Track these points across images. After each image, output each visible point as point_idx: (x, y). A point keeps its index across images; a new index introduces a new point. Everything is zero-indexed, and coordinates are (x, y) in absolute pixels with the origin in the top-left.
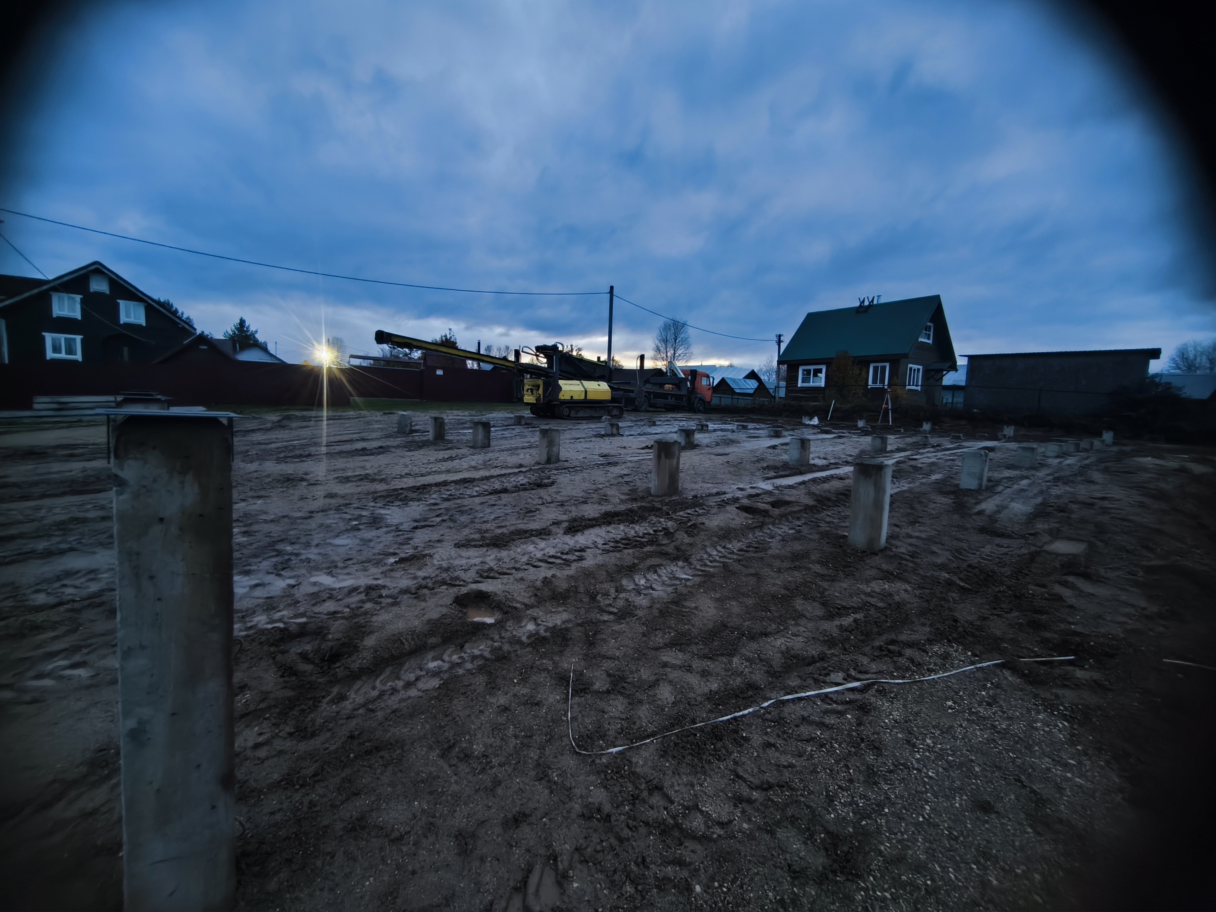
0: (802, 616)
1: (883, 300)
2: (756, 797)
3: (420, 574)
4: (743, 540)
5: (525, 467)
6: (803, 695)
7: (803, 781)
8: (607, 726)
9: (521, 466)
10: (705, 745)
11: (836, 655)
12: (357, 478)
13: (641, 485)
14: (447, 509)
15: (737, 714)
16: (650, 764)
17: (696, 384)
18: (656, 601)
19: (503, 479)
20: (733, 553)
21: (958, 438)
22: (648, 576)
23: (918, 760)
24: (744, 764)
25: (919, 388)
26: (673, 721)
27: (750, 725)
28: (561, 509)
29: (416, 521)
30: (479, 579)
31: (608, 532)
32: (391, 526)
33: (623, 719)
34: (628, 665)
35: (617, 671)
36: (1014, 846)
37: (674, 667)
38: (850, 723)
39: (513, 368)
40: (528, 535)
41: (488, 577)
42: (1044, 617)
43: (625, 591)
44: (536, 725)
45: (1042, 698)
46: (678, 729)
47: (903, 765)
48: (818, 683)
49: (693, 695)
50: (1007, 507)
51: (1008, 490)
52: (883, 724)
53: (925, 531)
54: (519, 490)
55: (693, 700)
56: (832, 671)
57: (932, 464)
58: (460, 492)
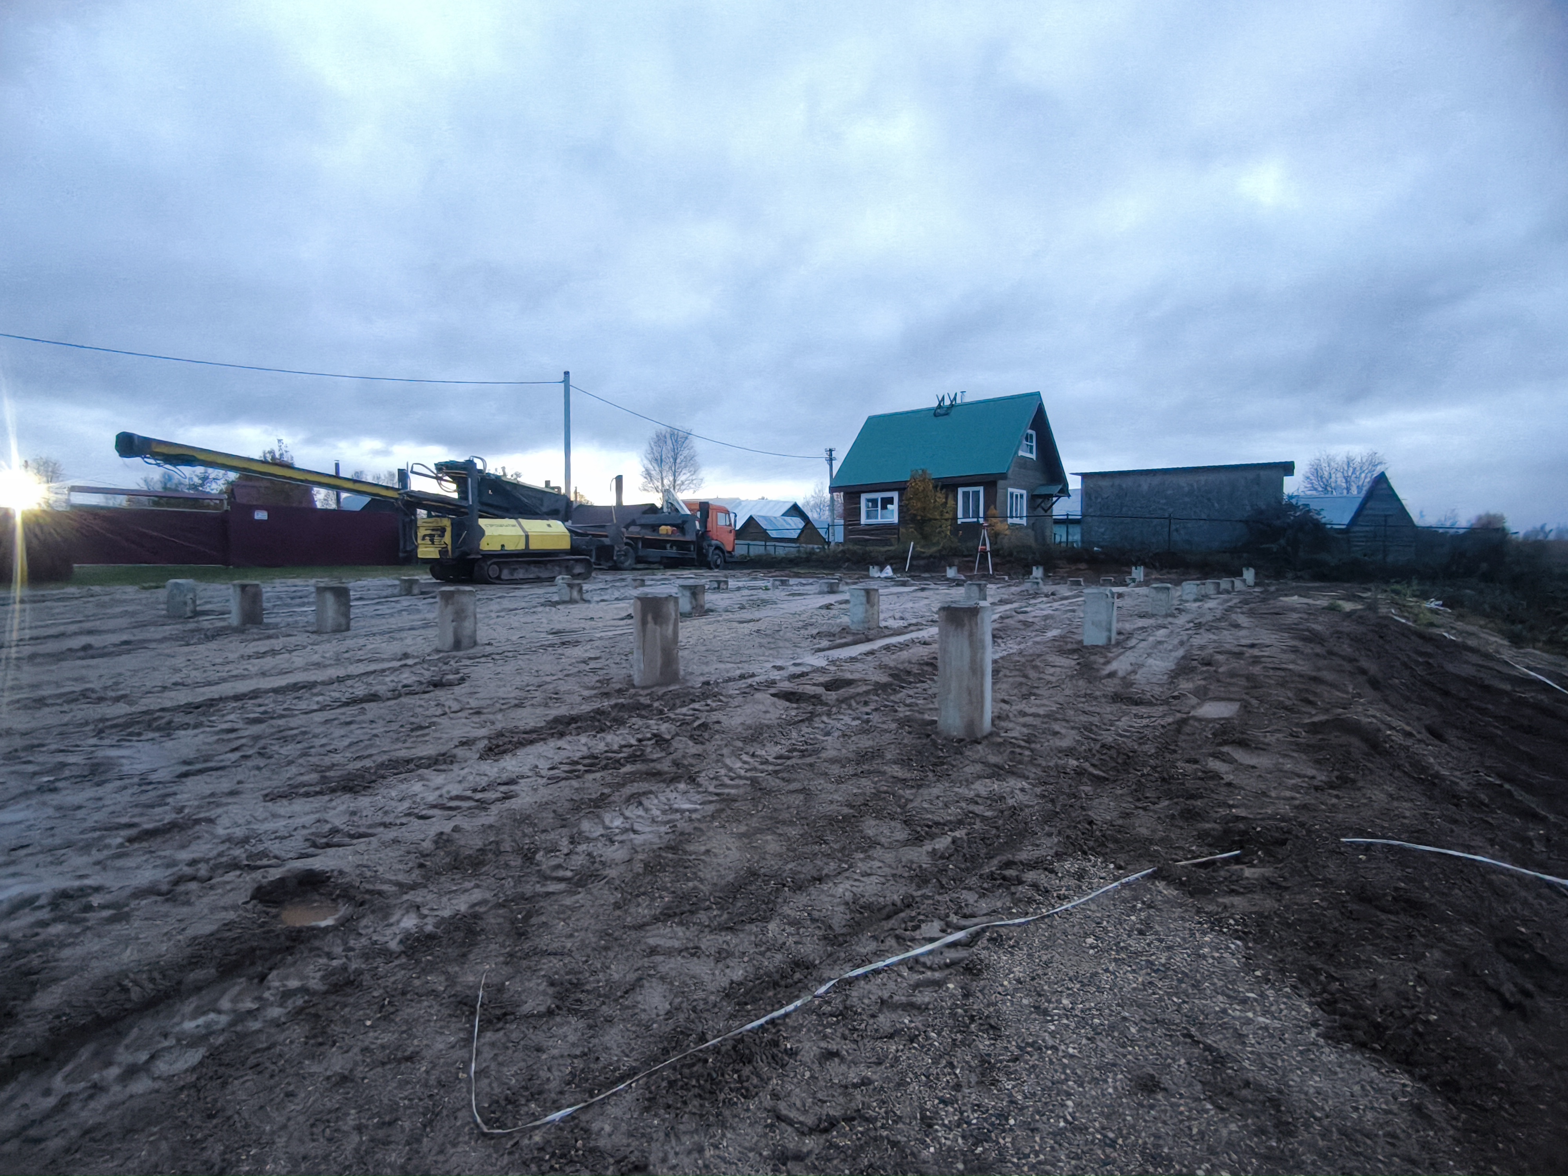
0: (874, 843)
1: (968, 399)
2: (809, 1148)
3: (185, 855)
4: (783, 742)
5: (414, 657)
6: (880, 964)
7: (884, 1103)
8: (544, 1074)
9: (406, 656)
10: (723, 1075)
11: (928, 898)
12: (64, 698)
13: (617, 673)
14: (256, 738)
15: (776, 1014)
16: (624, 1127)
17: (709, 525)
18: (639, 849)
19: (370, 679)
20: (766, 762)
21: (1078, 583)
22: (627, 813)
23: (1053, 1034)
24: (789, 1094)
25: (1024, 522)
26: (666, 1044)
27: (797, 1029)
28: (477, 720)
29: (186, 763)
30: (312, 850)
31: (559, 748)
32: (131, 776)
33: (576, 1057)
34: (587, 961)
35: (567, 973)
36: (1191, 1136)
37: (669, 953)
38: (952, 996)
39: (396, 499)
40: (412, 766)
41: (328, 845)
42: (1199, 803)
43: (588, 840)
44: (405, 1098)
45: (1206, 913)
46: (674, 1056)
47: (1032, 1045)
48: (903, 942)
49: (702, 995)
50: (1141, 666)
51: (1144, 644)
52: (1000, 989)
53: (1044, 705)
54: (400, 696)
55: (701, 1002)
56: (923, 921)
57: (1046, 618)
58: (285, 706)
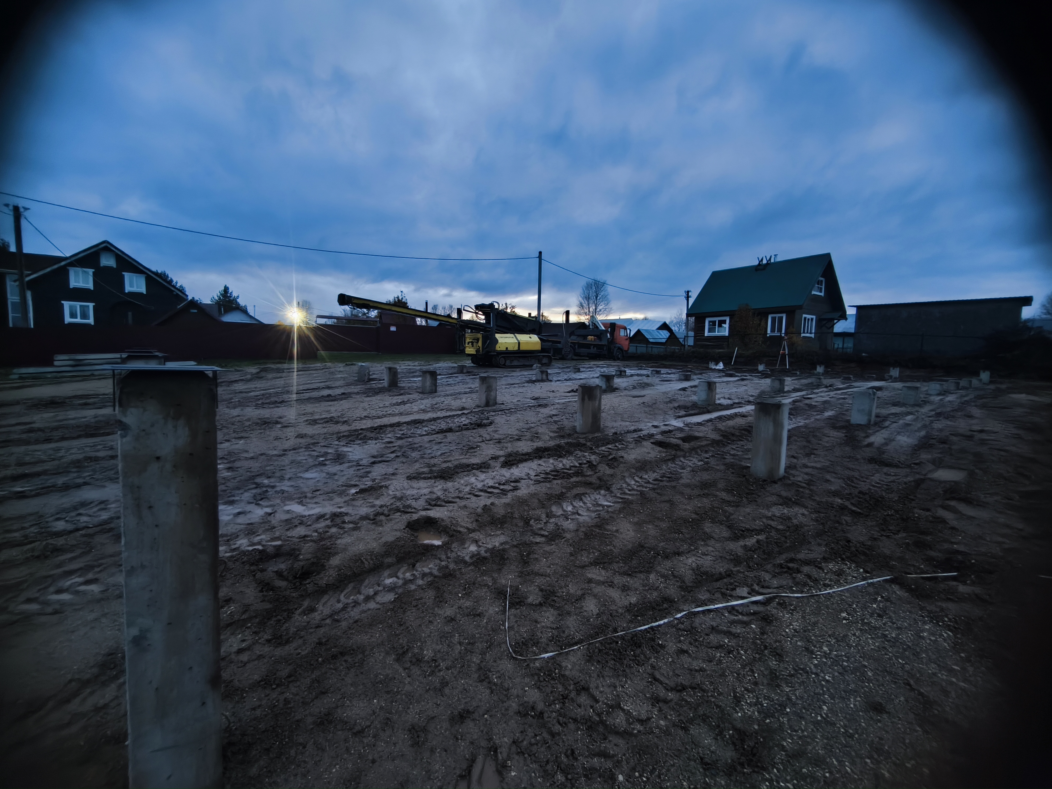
0: (710, 537)
1: (779, 259)
2: (671, 698)
3: (378, 502)
4: (658, 471)
5: (467, 409)
6: (712, 607)
7: (713, 683)
8: (539, 634)
9: (463, 409)
10: (626, 651)
11: (741, 572)
12: (324, 420)
13: (567, 424)
14: (401, 447)
15: (654, 624)
16: (577, 667)
17: (615, 335)
18: (582, 525)
19: (448, 420)
20: (649, 482)
21: (849, 379)
22: (575, 504)
23: (816, 666)
24: (660, 668)
25: (813, 336)
26: (597, 630)
27: (665, 634)
28: (498, 446)
29: (373, 457)
30: (428, 507)
31: (540, 465)
32: (353, 461)
33: (554, 629)
34: (557, 581)
35: (548, 586)
36: (904, 743)
37: (599, 583)
38: (754, 632)
39: (456, 324)
40: (470, 468)
41: (435, 505)
42: (929, 538)
43: (555, 516)
44: (478, 633)
45: (927, 610)
46: (601, 637)
47: (802, 669)
48: (726, 597)
49: (615, 608)
50: (893, 440)
51: (895, 425)
52: (784, 633)
53: (820, 461)
54: (462, 430)
55: (614, 612)
56: (738, 586)
57: (825, 402)
58: (412, 431)
